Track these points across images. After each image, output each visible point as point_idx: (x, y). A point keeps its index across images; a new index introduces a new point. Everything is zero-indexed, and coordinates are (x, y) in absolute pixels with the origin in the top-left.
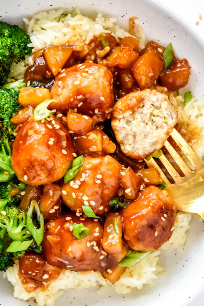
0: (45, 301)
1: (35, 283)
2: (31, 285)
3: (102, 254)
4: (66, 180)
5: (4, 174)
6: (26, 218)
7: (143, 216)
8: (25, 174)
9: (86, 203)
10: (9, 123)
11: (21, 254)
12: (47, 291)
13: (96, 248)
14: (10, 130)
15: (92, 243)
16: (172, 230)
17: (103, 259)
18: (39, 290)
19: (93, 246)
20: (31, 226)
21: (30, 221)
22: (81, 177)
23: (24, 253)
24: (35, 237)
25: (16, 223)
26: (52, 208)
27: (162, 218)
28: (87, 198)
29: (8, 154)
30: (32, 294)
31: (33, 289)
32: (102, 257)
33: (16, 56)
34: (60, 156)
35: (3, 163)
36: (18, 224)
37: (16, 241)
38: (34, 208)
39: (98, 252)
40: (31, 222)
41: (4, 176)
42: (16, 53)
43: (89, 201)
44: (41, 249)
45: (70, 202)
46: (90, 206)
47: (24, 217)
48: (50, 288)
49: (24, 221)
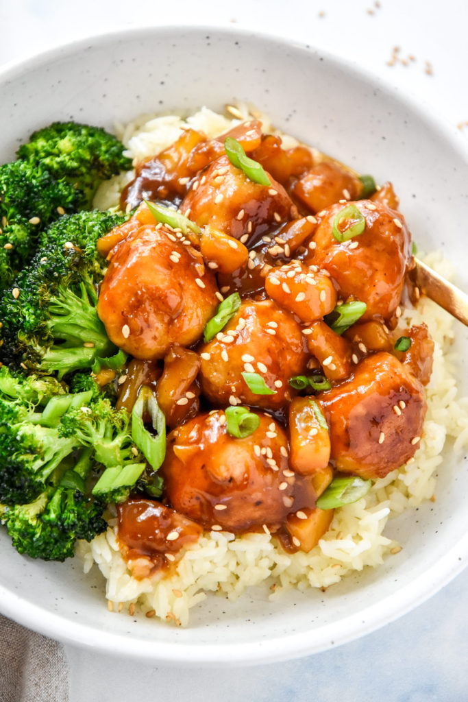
0: (171, 603)
1: (151, 560)
2: (144, 563)
3: (284, 479)
4: (208, 336)
5: (84, 347)
6: (130, 424)
7: (360, 397)
8: (125, 321)
9: (249, 367)
10: (96, 252)
11: (122, 495)
12: (174, 579)
13: (272, 463)
14: (96, 264)
15: (264, 451)
16: (414, 442)
17: (286, 491)
18: (159, 575)
19: (265, 457)
20: (140, 431)
21: (138, 423)
22: (237, 323)
23: (126, 493)
24: (148, 456)
25: (109, 434)
26: (183, 395)
27: (396, 408)
28: (252, 359)
29: (92, 304)
30: (146, 586)
31: (148, 572)
32: (283, 486)
33: (103, 166)
34: (191, 287)
35: (83, 317)
36: (115, 434)
37: (111, 466)
38: (146, 404)
39: (277, 472)
40: (140, 423)
41: (85, 351)
42: (103, 160)
43: (254, 365)
44: (161, 484)
45: (216, 377)
46: (258, 371)
47: (127, 421)
48: (180, 569)
49: (126, 429)
